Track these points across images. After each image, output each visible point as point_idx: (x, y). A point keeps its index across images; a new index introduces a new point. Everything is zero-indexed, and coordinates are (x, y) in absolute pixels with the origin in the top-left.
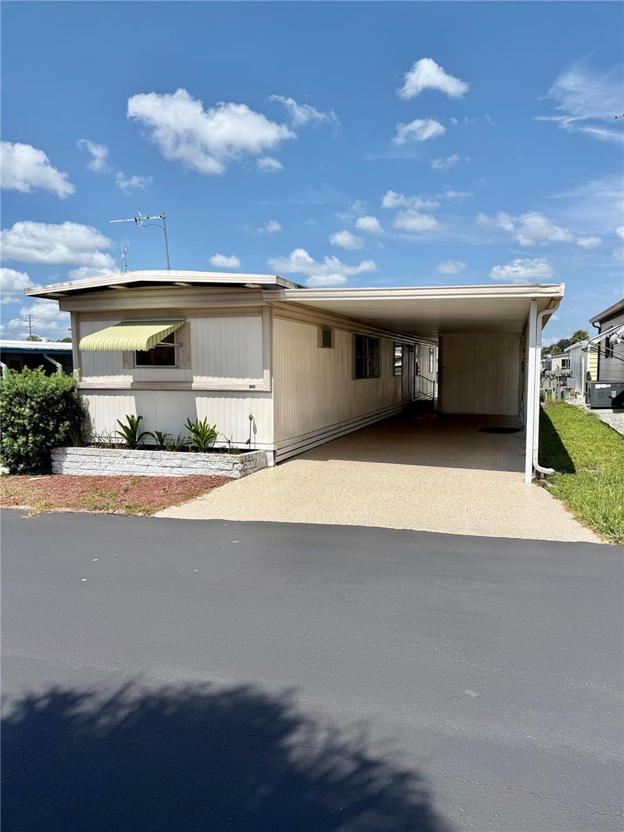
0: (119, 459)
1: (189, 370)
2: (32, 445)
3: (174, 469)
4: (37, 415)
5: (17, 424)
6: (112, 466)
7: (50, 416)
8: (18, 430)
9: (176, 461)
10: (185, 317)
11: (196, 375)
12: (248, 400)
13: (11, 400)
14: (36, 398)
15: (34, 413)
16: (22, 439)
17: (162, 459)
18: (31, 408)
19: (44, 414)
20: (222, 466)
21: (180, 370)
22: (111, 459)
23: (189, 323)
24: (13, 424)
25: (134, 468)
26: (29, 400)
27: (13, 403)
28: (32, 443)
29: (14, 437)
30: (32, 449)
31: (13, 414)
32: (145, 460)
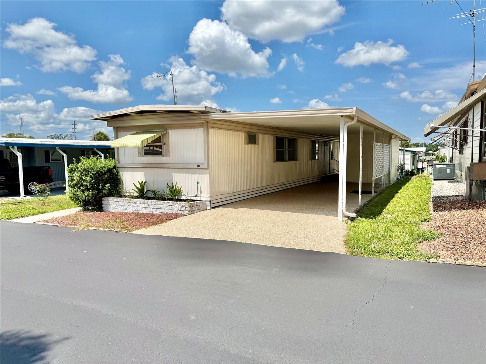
0: (133, 204)
1: (168, 157)
2: (91, 196)
3: (158, 210)
4: (93, 180)
5: (85, 185)
6: (129, 208)
7: (100, 181)
8: (85, 188)
9: (158, 205)
10: (166, 129)
13: (82, 173)
14: (93, 172)
15: (92, 179)
16: (87, 193)
17: (152, 204)
18: (91, 177)
19: (97, 180)
20: (180, 208)
21: (164, 157)
22: (129, 204)
23: (169, 132)
24: (82, 185)
25: (139, 208)
26: (89, 173)
27: (82, 174)
28: (91, 195)
29: (83, 192)
30: (92, 198)
31: (83, 180)
32: (144, 205)
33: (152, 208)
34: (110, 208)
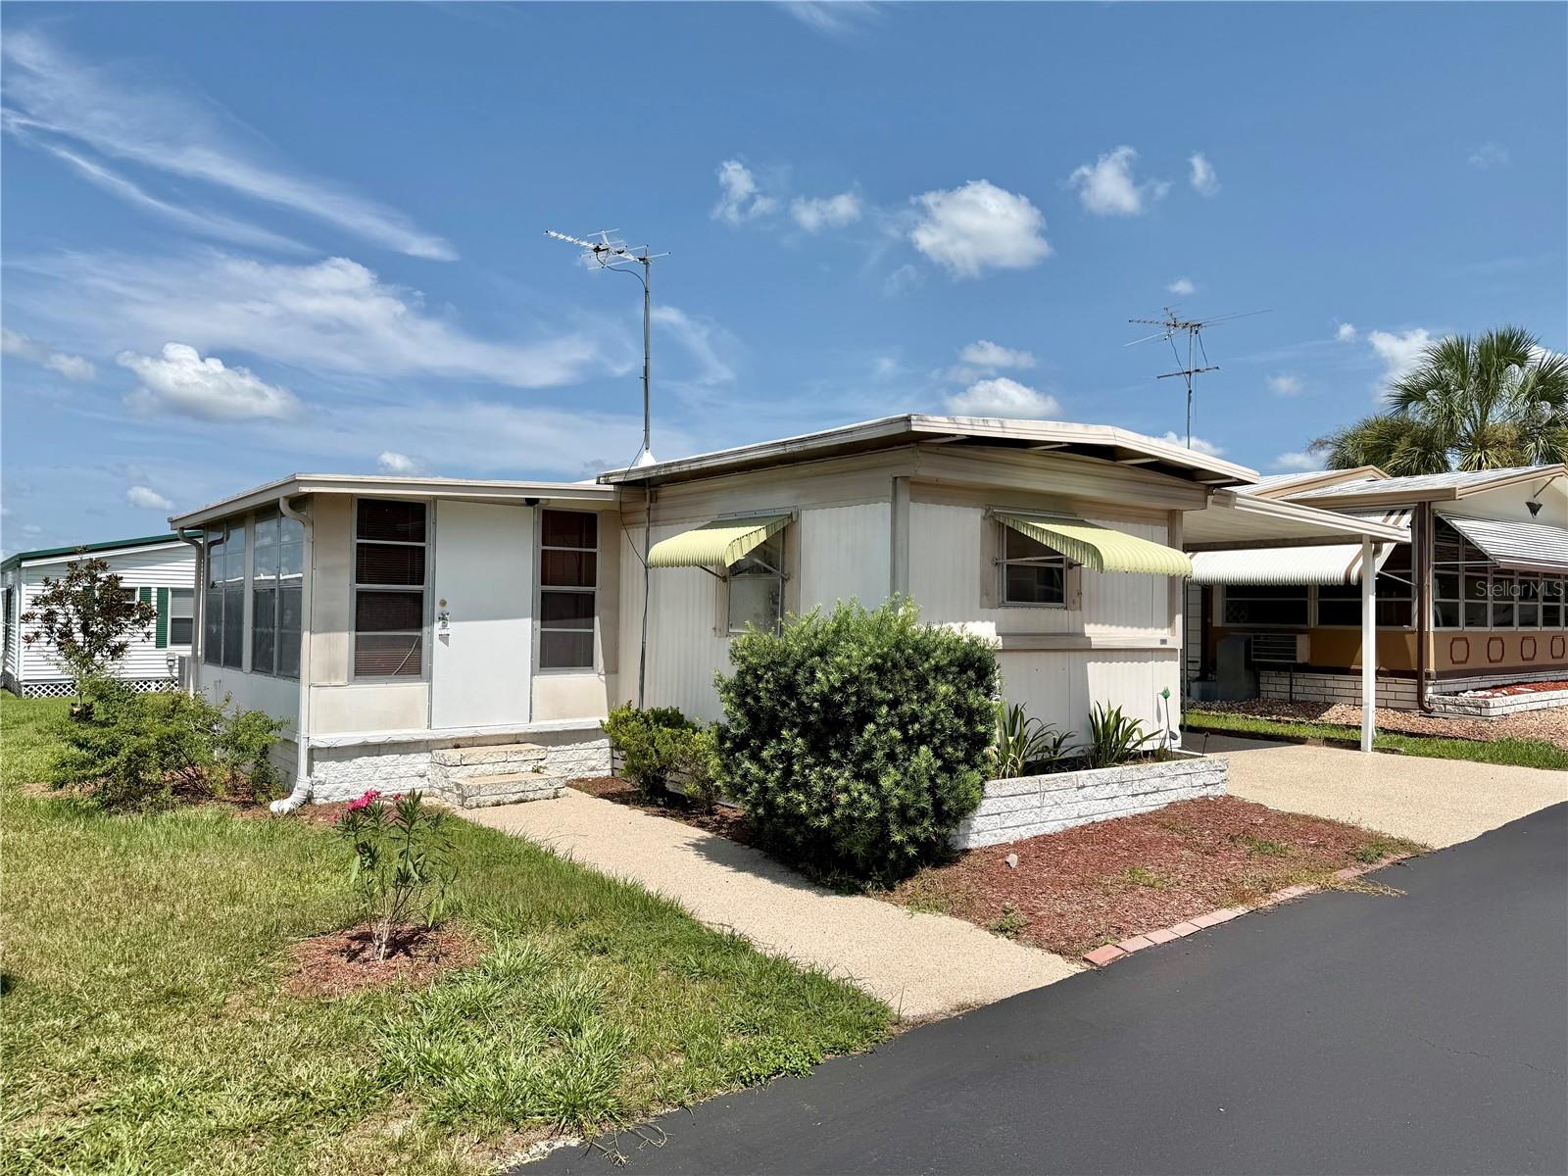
0: (1071, 793)
1: (1079, 612)
3: (1148, 797)
6: (1059, 811)
9: (1152, 781)
11: (1088, 623)
12: (1158, 664)
17: (1133, 782)
20: (1208, 778)
21: (1068, 612)
33: (1133, 795)
34: (983, 831)
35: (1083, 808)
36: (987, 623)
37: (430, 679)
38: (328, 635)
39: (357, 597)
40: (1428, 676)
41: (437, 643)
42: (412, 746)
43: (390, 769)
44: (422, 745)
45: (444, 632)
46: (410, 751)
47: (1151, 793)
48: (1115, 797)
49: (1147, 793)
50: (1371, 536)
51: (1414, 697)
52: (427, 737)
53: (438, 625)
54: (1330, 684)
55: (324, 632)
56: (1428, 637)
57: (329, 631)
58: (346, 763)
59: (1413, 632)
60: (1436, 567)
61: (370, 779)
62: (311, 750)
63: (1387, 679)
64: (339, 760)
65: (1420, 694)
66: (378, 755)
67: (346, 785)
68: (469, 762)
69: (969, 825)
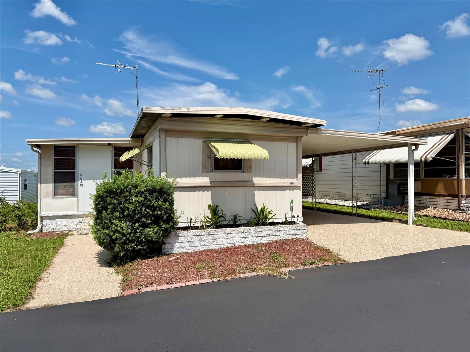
0: (224, 235)
1: (250, 173)
6: (218, 241)
9: (266, 232)
10: (249, 140)
11: (255, 177)
12: (287, 191)
20: (296, 232)
21: (244, 174)
25: (236, 240)
32: (243, 234)
33: (256, 237)
34: (180, 247)
35: (230, 241)
36: (205, 178)
37: (78, 197)
38: (46, 184)
39: (54, 174)
40: (462, 197)
41: (80, 187)
42: (73, 216)
43: (66, 223)
44: (76, 217)
45: (82, 183)
46: (72, 218)
47: (266, 236)
48: (247, 237)
49: (264, 236)
50: (411, 143)
51: (457, 205)
52: (77, 214)
53: (80, 182)
54: (428, 200)
55: (45, 183)
56: (462, 181)
57: (46, 183)
58: (53, 221)
59: (455, 180)
60: (466, 154)
61: (60, 225)
62: (41, 217)
63: (448, 198)
64: (50, 220)
65: (459, 204)
66: (62, 219)
67: (53, 227)
68: (85, 221)
69: (173, 245)
